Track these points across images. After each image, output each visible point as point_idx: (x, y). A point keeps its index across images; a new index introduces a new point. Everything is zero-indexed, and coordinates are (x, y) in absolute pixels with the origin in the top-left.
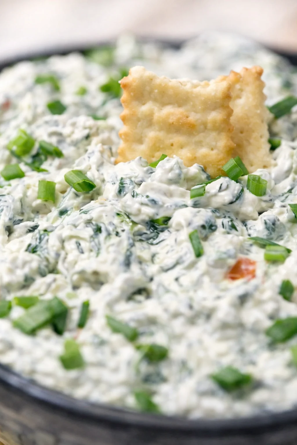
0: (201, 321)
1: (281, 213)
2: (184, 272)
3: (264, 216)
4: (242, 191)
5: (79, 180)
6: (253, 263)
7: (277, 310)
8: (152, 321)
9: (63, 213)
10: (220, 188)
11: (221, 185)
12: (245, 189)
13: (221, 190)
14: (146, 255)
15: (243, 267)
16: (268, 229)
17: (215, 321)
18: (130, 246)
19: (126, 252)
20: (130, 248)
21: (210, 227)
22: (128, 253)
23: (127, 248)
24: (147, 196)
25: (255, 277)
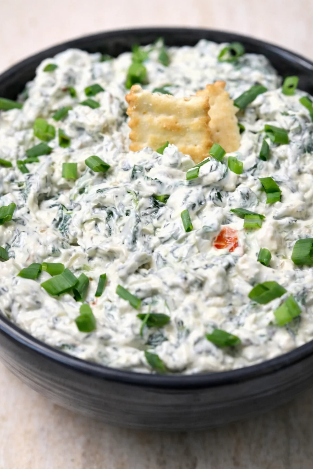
0: (195, 289)
1: (253, 185)
2: (178, 245)
3: (240, 188)
4: (227, 171)
5: (95, 164)
6: (234, 232)
7: (258, 275)
8: (154, 293)
9: (81, 191)
10: (211, 169)
11: (212, 166)
12: (229, 170)
13: (212, 171)
14: (150, 228)
15: (227, 236)
16: (243, 198)
17: (207, 289)
18: (137, 223)
19: (134, 229)
20: (137, 224)
21: (200, 203)
22: (135, 229)
23: (135, 224)
24: (156, 179)
25: (236, 245)
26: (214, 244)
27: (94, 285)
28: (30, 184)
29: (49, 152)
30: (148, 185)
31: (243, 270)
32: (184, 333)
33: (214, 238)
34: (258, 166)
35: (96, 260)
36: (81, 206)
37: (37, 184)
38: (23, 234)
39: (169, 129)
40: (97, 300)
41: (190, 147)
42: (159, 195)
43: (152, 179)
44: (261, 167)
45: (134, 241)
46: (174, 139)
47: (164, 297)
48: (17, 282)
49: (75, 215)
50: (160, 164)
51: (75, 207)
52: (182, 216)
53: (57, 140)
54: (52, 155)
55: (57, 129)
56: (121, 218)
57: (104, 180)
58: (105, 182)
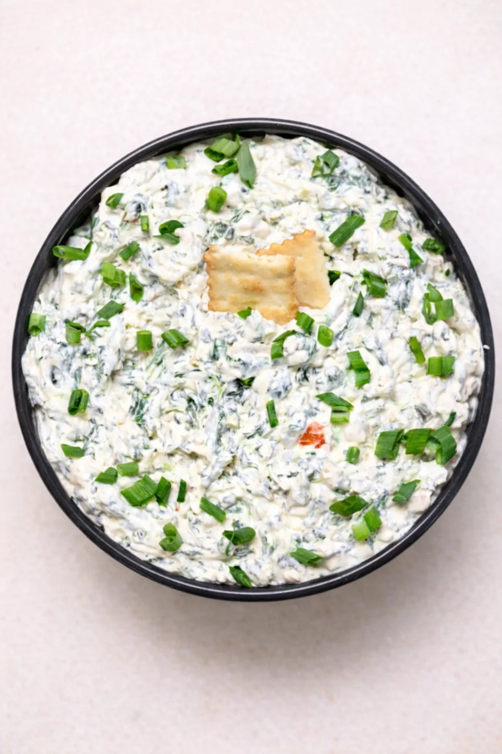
0: (279, 496)
1: (342, 362)
2: (262, 440)
4: (315, 347)
6: (320, 428)
7: (342, 482)
9: (159, 363)
11: (298, 345)
12: (317, 344)
13: (298, 349)
14: (234, 420)
15: (313, 433)
16: (331, 380)
17: (292, 499)
18: (220, 418)
19: (218, 427)
20: (221, 420)
21: (286, 389)
22: (220, 427)
23: (218, 421)
24: (239, 360)
25: (323, 442)
26: (300, 441)
27: (175, 488)
28: (103, 362)
29: (120, 310)
30: (231, 367)
31: (328, 478)
32: (268, 551)
33: (300, 436)
34: (349, 326)
35: (177, 457)
36: (158, 390)
37: (111, 364)
38: (100, 427)
39: (251, 289)
40: (179, 506)
41: (274, 308)
42: (244, 379)
43: (235, 361)
44: (351, 327)
45: (219, 440)
46: (257, 299)
47: (248, 505)
48: (96, 489)
49: (153, 400)
50: (242, 337)
51: (151, 391)
52: (267, 408)
53: (128, 289)
54: (125, 314)
55: (127, 274)
56: (204, 408)
57: (183, 352)
58: (183, 354)
